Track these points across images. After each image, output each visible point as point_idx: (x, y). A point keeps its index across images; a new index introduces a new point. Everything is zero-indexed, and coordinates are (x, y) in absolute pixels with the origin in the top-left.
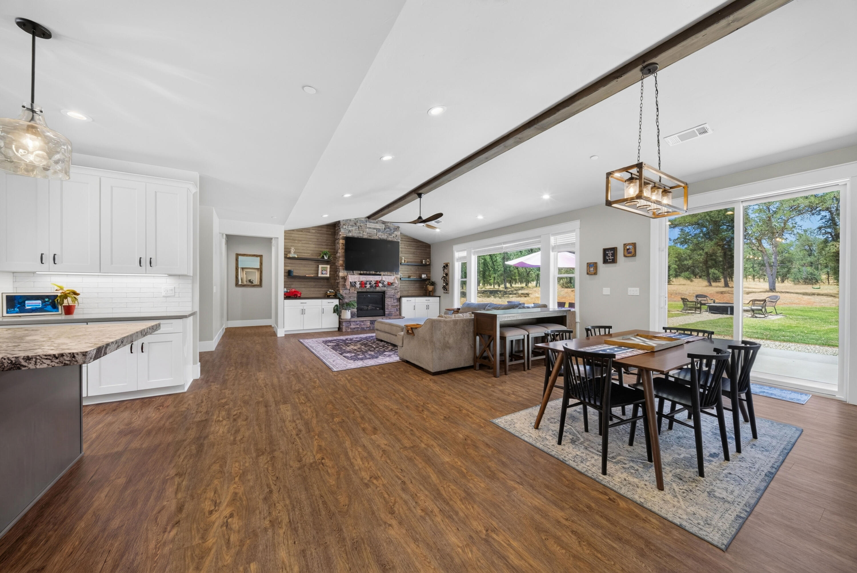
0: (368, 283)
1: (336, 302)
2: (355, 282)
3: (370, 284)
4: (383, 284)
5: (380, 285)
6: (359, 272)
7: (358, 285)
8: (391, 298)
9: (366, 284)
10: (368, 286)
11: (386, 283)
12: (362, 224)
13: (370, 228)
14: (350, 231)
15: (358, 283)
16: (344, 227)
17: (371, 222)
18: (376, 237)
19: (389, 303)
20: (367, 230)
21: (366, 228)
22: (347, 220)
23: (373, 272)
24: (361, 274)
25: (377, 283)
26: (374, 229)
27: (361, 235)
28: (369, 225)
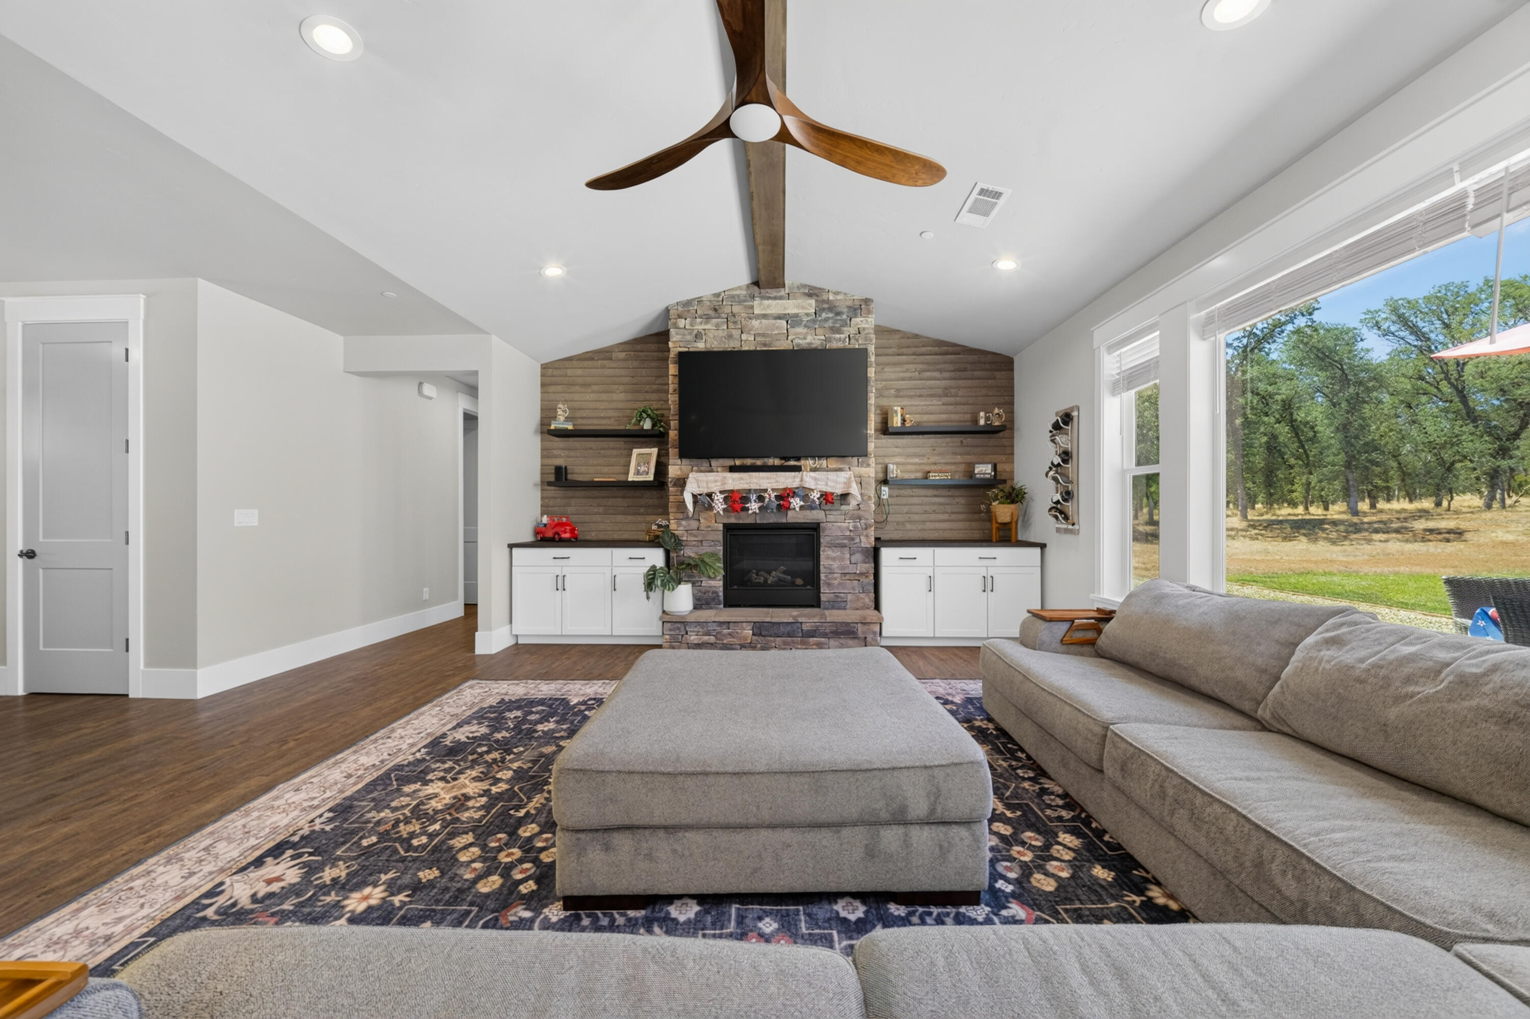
0: (753, 497)
1: (655, 557)
2: (710, 495)
3: (761, 499)
4: (805, 498)
5: (796, 502)
6: (730, 462)
7: (719, 505)
8: (843, 546)
9: (746, 499)
10: (754, 506)
11: (815, 496)
12: (736, 309)
13: (765, 316)
14: (698, 336)
15: (719, 498)
16: (681, 323)
17: (769, 298)
18: (783, 345)
19: (835, 565)
20: (756, 323)
21: (752, 316)
22: (688, 303)
23: (777, 462)
24: (733, 469)
25: (784, 496)
26: (779, 317)
27: (732, 345)
28: (760, 306)
